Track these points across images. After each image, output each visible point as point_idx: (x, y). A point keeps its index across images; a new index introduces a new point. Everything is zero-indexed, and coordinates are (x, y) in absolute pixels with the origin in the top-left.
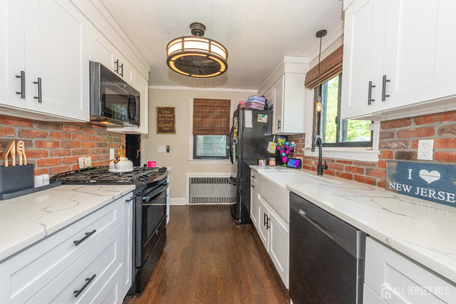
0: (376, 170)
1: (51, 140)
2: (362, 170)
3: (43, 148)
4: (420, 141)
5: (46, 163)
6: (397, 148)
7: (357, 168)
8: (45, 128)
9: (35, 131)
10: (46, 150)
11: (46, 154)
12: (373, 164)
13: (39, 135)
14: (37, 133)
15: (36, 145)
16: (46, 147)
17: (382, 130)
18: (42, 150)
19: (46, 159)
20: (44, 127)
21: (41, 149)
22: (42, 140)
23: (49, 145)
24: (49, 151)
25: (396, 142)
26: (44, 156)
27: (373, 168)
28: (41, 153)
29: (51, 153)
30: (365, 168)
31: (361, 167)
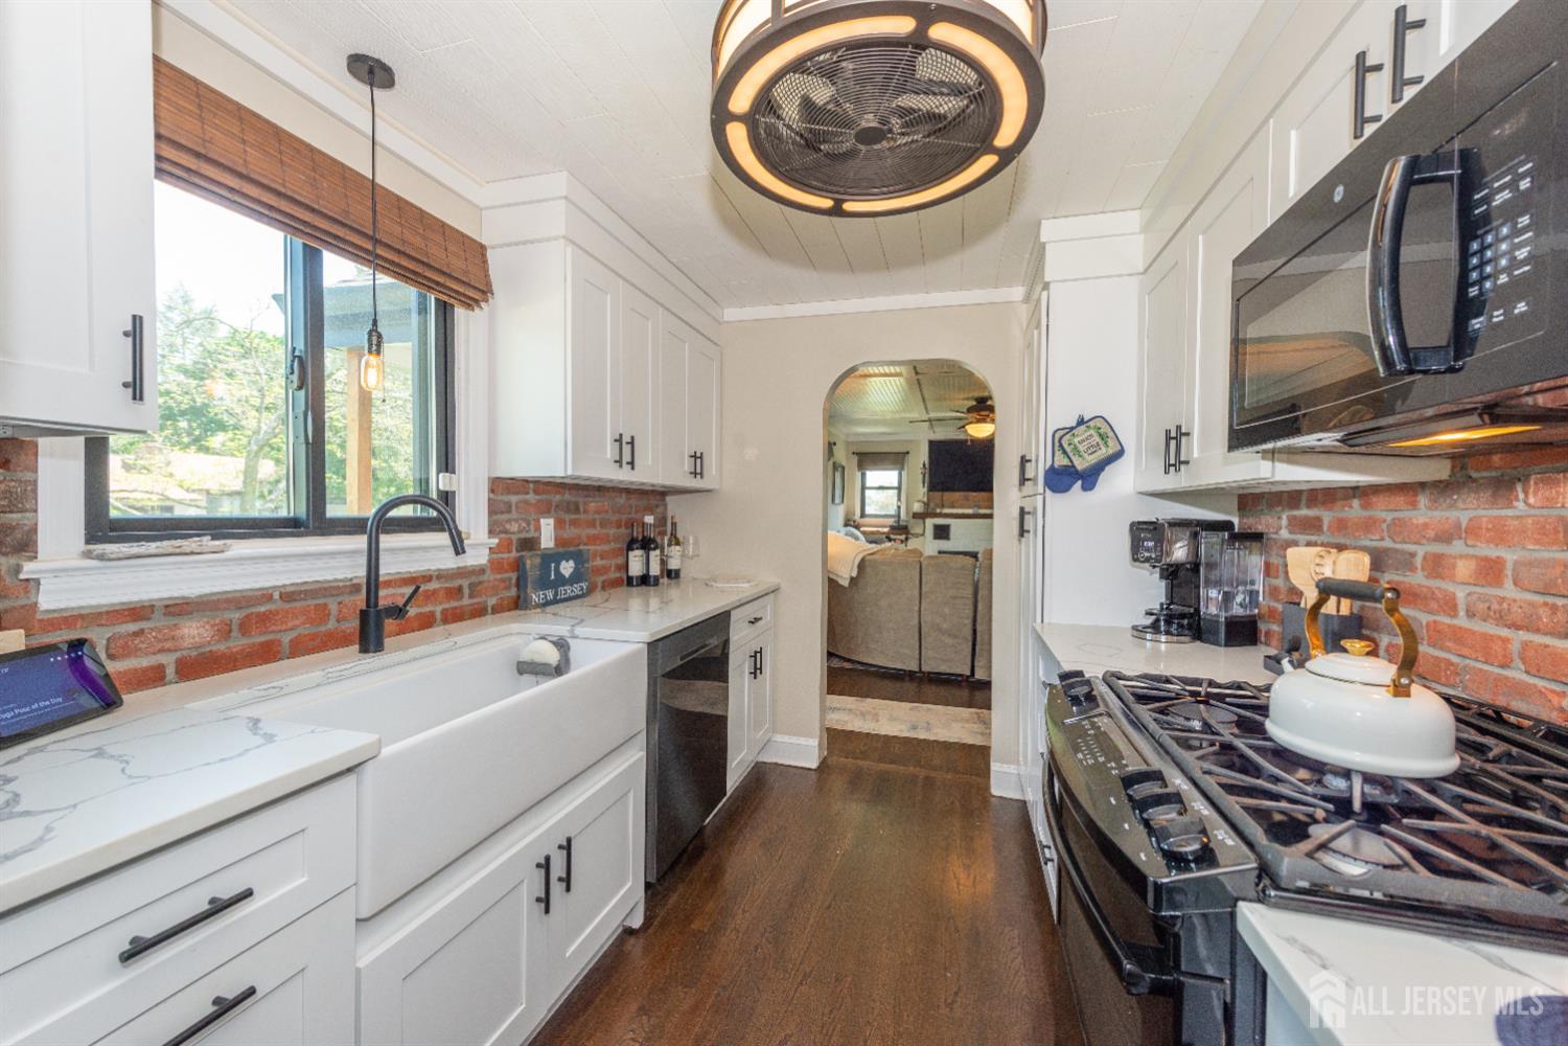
0: (489, 581)
1: (1471, 551)
2: (460, 589)
3: (1443, 579)
4: (542, 520)
5: (1450, 640)
6: (520, 532)
7: (446, 588)
8: (1451, 506)
9: (1421, 520)
10: (1449, 587)
11: (1450, 606)
12: (481, 570)
13: (1431, 534)
14: (1426, 526)
15: (1423, 569)
16: (1452, 578)
17: (492, 496)
18: (1437, 588)
19: (1449, 626)
20: (1448, 501)
21: (1435, 583)
22: (1442, 551)
23: (1464, 569)
24: (1461, 594)
25: (516, 520)
26: (1444, 611)
27: (481, 578)
28: (1433, 597)
29: (1468, 606)
30: (465, 583)
31: (456, 583)
